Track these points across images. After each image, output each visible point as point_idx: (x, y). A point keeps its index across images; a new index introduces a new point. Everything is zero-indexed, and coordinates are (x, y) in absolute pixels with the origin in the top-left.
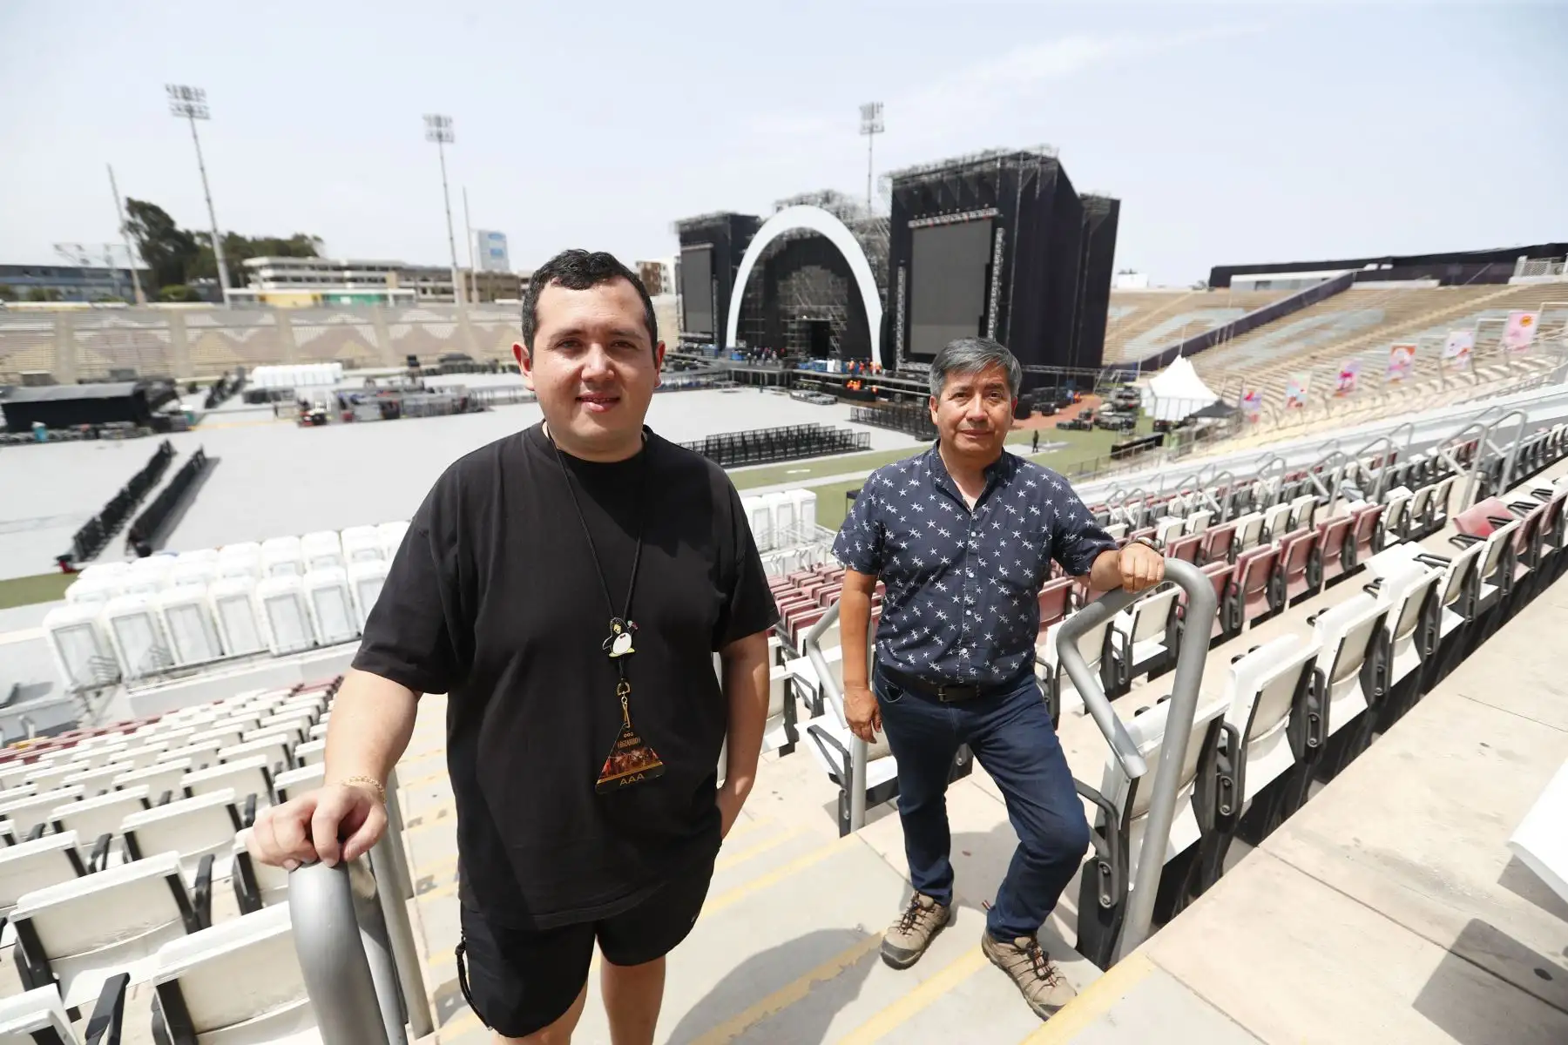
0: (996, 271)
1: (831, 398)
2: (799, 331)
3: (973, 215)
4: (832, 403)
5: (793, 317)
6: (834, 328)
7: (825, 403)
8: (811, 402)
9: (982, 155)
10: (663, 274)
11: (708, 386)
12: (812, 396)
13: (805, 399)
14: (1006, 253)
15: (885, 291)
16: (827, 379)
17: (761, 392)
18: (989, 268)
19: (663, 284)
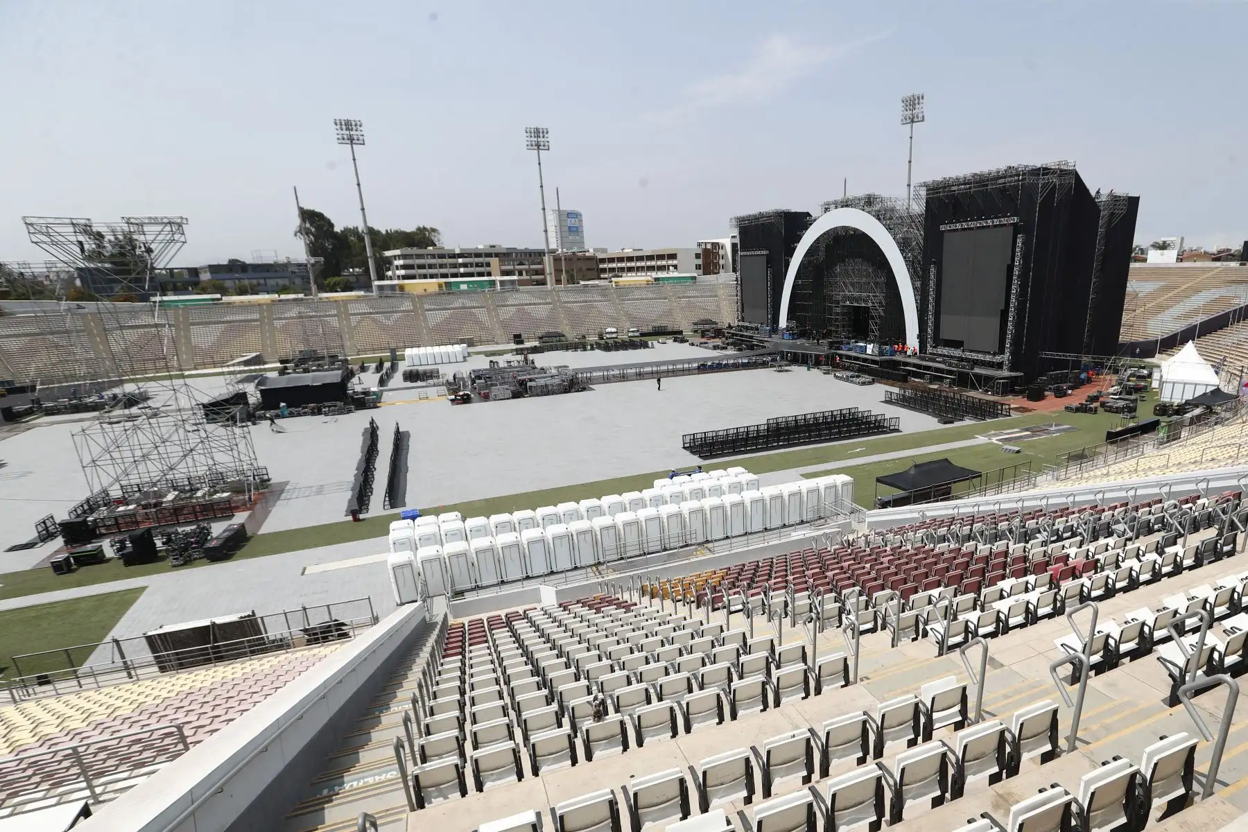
0: (1016, 271)
1: (868, 378)
2: (843, 314)
3: (996, 222)
4: (870, 383)
5: (838, 302)
6: (874, 313)
7: (863, 384)
8: (852, 382)
9: (1006, 171)
10: (721, 252)
11: (764, 365)
12: (852, 377)
13: (847, 379)
14: (1025, 257)
15: (918, 284)
16: (865, 360)
17: (809, 370)
18: (1010, 268)
19: (722, 262)
